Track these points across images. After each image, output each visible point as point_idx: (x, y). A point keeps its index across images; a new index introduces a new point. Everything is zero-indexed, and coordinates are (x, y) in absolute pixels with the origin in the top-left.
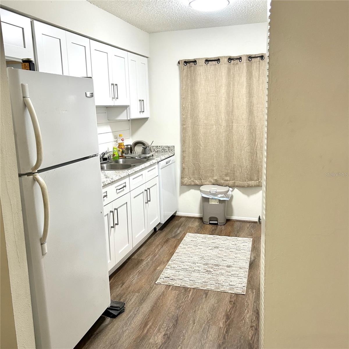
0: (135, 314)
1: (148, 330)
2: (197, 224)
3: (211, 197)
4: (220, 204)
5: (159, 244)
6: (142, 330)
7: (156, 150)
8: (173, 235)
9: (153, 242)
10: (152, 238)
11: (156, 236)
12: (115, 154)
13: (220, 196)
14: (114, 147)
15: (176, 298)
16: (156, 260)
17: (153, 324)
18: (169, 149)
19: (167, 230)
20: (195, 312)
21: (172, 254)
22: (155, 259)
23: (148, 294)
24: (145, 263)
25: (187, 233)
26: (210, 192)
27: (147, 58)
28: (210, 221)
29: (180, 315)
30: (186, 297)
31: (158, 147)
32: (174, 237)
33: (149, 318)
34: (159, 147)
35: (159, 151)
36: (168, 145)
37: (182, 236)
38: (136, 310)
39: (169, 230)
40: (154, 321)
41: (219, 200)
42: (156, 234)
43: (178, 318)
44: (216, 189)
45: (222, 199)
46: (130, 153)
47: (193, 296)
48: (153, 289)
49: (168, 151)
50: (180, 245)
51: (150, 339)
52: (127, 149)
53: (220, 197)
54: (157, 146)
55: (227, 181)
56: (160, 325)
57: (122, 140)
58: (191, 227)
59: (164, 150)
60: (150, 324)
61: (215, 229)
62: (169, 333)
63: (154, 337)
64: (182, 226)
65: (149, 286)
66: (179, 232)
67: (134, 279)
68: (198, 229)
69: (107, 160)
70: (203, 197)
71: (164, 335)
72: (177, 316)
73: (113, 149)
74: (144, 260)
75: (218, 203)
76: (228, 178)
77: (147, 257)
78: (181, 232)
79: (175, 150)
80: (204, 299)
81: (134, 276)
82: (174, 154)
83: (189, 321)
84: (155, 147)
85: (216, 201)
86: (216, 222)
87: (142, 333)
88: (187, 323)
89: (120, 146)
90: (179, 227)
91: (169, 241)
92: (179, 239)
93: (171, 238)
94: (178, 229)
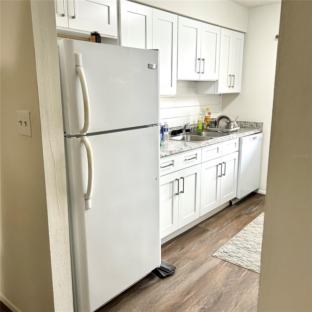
0: (182, 281)
1: (188, 299)
5: (230, 218)
6: (183, 298)
7: (243, 125)
8: (248, 212)
9: (224, 215)
10: (225, 211)
11: (230, 210)
12: (199, 126)
14: (199, 120)
15: (227, 275)
17: (195, 294)
18: (257, 126)
19: (243, 205)
20: (241, 294)
22: (220, 231)
23: (202, 264)
24: (210, 233)
25: (263, 212)
27: (244, 33)
29: (225, 293)
30: (237, 276)
31: (246, 123)
32: (248, 214)
33: (193, 287)
34: (247, 123)
35: (246, 127)
36: (257, 122)
37: (256, 214)
38: (185, 277)
39: (245, 206)
40: (198, 291)
42: (230, 207)
43: (222, 295)
46: (214, 127)
47: (245, 278)
48: (207, 260)
49: (256, 128)
50: (251, 223)
51: (186, 308)
52: (211, 122)
54: (245, 122)
56: (201, 298)
57: (209, 114)
59: (252, 126)
60: (192, 293)
62: (207, 308)
63: (191, 307)
64: (260, 204)
65: (205, 257)
66: (254, 209)
67: (194, 247)
69: (190, 132)
71: (202, 309)
72: (222, 294)
74: (210, 230)
77: (214, 228)
78: (257, 210)
79: (263, 127)
80: (256, 283)
81: (195, 243)
82: (262, 131)
83: (231, 302)
84: (243, 123)
87: (181, 300)
88: (229, 303)
89: (206, 119)
90: (257, 205)
91: (241, 217)
92: (252, 216)
93: (244, 214)
94: (255, 207)
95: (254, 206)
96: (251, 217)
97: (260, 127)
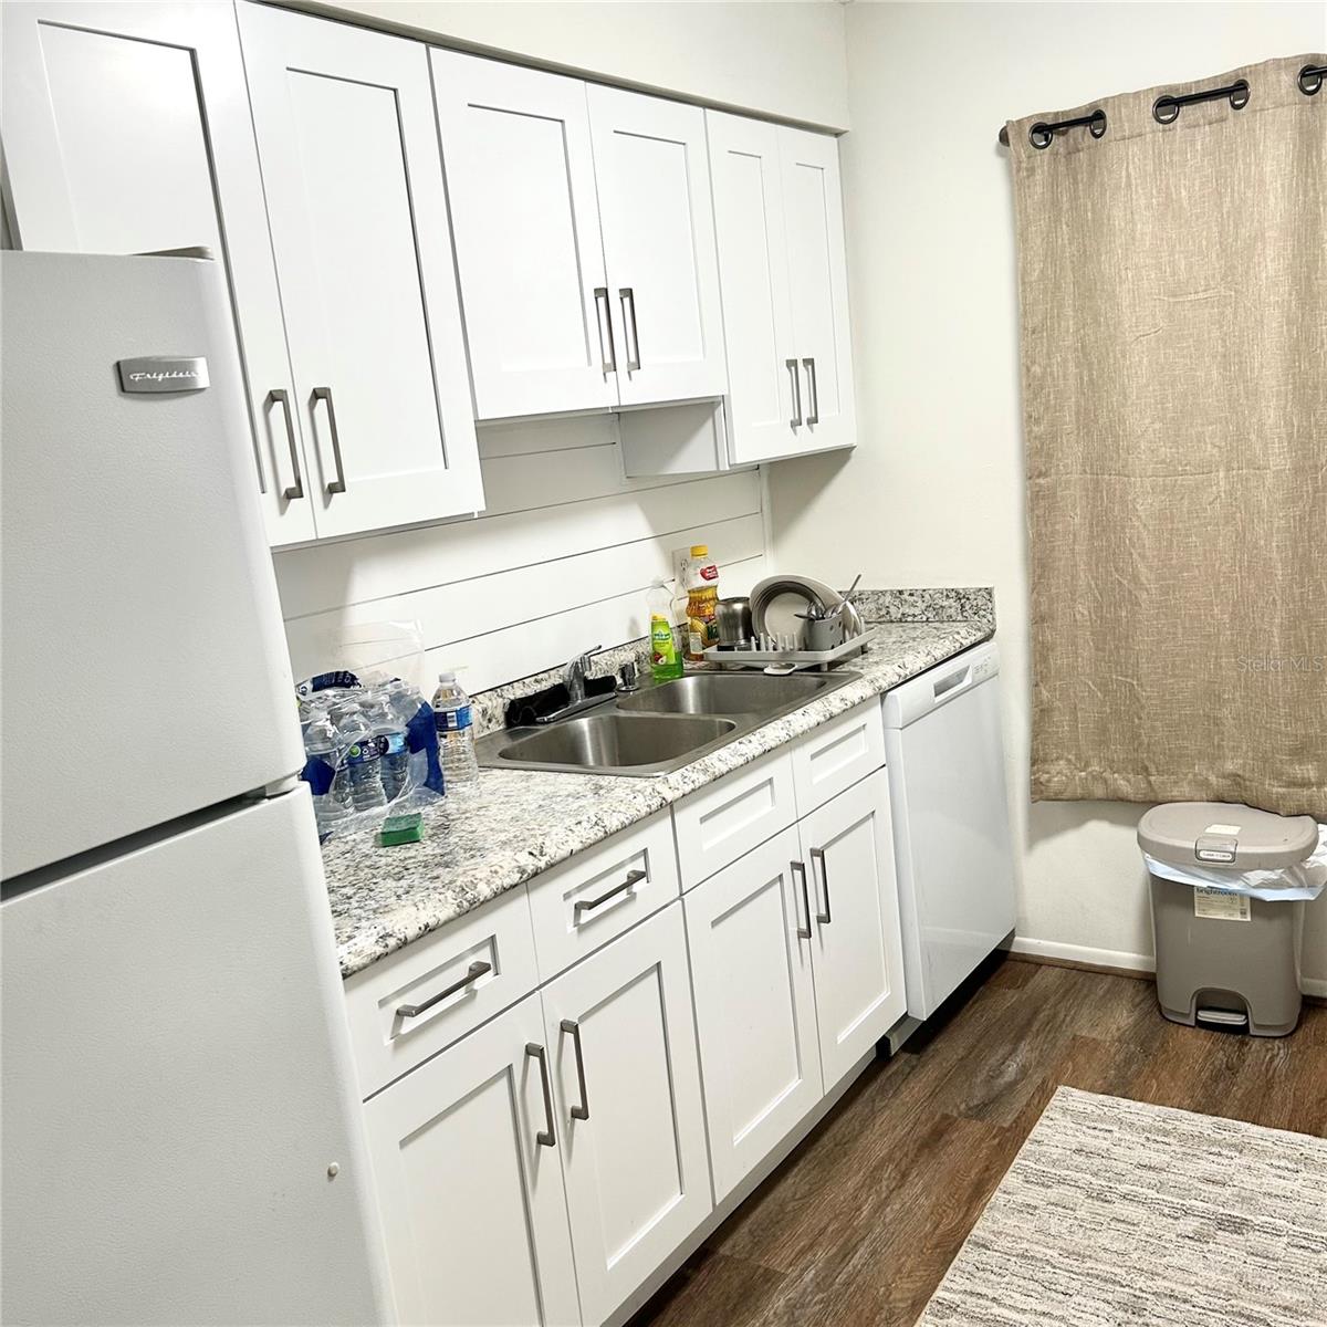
2: (1122, 1017)
3: (1204, 884)
4: (1261, 923)
5: (889, 1158)
7: (893, 610)
8: (979, 1094)
9: (856, 1139)
10: (858, 1108)
11: (882, 1091)
12: (662, 650)
13: (1256, 876)
14: (654, 618)
16: (847, 1284)
18: (962, 606)
19: (949, 1050)
21: (945, 1249)
22: (842, 1278)
24: (782, 1302)
25: (1058, 1082)
26: (1197, 852)
28: (1200, 1008)
31: (905, 596)
32: (979, 1112)
34: (911, 595)
35: (910, 619)
36: (959, 585)
37: (1028, 1105)
39: (961, 1052)
41: (1255, 901)
42: (883, 1077)
44: (1233, 830)
45: (1270, 895)
46: (742, 643)
49: (959, 618)
50: (1010, 1179)
52: (729, 618)
53: (1257, 887)
54: (901, 592)
55: (1306, 784)
57: (709, 574)
58: (1085, 1042)
59: (939, 610)
61: (1232, 1069)
64: (1034, 1029)
66: (1012, 1070)
68: (1128, 1062)
69: (611, 691)
70: (1154, 878)
73: (653, 625)
74: (784, 1276)
75: (1249, 919)
76: (1310, 771)
77: (802, 1252)
78: (1024, 1072)
79: (997, 610)
82: (993, 631)
84: (888, 599)
85: (1238, 906)
86: (1237, 1020)
89: (696, 604)
90: (1019, 1038)
91: (946, 1137)
92: (1006, 1125)
93: (960, 1114)
94: (1014, 1050)
95: (1007, 1048)
96: (1001, 1128)
97: (982, 613)
